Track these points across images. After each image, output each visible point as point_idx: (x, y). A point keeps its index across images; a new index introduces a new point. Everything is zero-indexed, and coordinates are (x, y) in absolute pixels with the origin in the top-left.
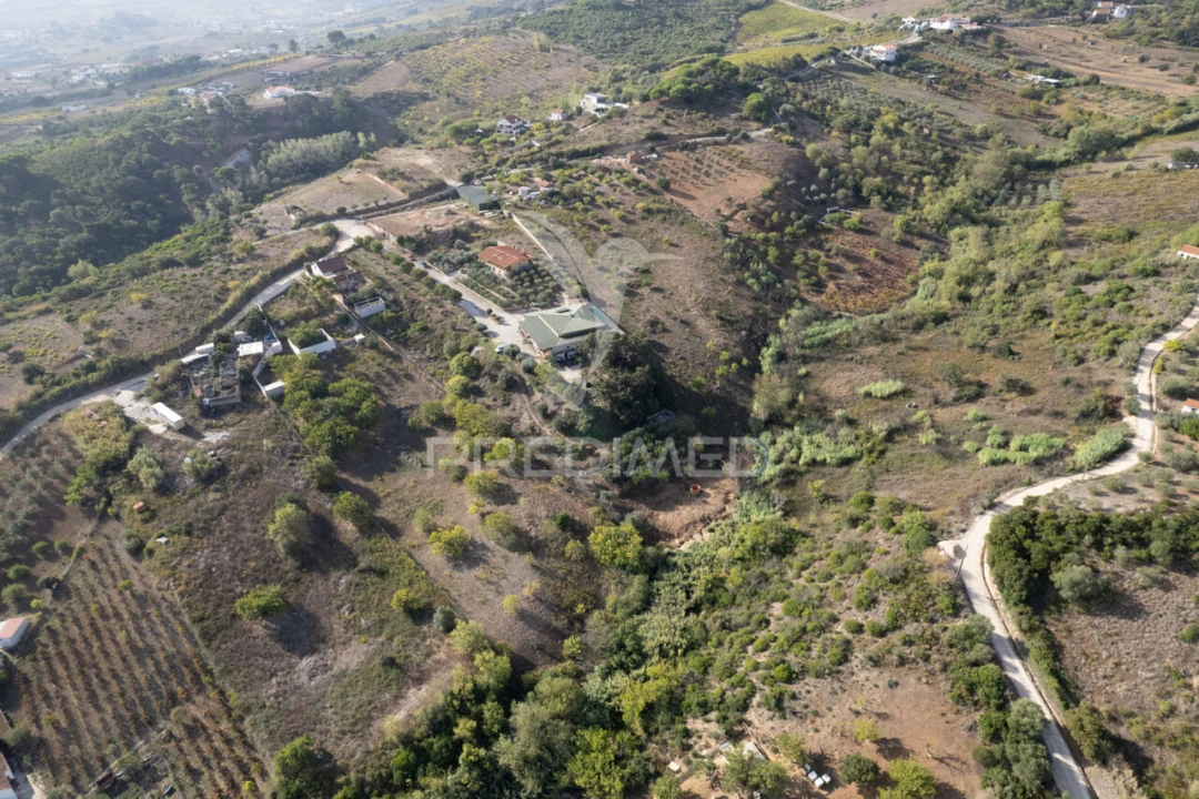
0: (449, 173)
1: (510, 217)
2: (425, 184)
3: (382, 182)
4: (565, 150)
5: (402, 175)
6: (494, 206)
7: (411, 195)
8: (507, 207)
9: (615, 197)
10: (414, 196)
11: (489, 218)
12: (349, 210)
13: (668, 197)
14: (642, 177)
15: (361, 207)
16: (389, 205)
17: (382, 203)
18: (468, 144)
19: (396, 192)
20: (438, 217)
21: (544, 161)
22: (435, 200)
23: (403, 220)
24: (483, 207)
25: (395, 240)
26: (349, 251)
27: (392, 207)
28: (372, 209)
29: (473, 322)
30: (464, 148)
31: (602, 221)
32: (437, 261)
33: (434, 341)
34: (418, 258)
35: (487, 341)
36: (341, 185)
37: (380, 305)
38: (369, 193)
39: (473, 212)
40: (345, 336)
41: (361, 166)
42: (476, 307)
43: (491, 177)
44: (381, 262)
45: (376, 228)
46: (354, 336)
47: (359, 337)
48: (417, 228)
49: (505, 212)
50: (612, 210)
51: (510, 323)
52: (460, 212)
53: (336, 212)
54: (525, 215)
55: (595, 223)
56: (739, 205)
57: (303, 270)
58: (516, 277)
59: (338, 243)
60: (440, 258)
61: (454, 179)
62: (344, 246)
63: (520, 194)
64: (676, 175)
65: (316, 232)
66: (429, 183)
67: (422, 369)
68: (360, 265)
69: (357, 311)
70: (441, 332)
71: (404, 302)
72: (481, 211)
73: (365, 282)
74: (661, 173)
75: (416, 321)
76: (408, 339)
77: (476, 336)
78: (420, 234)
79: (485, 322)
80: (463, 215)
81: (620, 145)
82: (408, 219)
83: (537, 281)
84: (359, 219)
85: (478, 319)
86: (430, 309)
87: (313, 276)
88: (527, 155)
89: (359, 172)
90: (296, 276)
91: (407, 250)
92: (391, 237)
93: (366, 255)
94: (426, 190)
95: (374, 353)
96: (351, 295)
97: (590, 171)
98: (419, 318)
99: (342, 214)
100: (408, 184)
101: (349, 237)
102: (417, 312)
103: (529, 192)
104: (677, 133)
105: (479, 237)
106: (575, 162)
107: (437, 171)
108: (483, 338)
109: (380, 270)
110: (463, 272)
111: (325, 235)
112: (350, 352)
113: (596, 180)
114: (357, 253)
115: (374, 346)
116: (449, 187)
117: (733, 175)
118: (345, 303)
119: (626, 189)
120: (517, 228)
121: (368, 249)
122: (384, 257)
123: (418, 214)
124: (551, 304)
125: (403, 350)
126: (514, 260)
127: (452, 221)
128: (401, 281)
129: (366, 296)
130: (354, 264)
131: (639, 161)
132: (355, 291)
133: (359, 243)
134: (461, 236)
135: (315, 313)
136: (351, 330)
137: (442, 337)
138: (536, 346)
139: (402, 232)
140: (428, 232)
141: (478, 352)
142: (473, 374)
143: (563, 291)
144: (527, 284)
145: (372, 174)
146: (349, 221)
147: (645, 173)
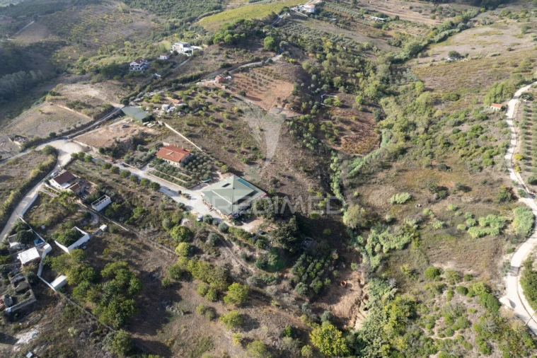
0: (112, 99)
1: (164, 125)
2: (102, 109)
3: (72, 110)
4: (178, 78)
5: (84, 104)
6: (151, 119)
7: (95, 118)
8: (159, 119)
9: (219, 105)
10: (97, 118)
11: (152, 128)
12: (58, 133)
13: (248, 101)
14: (229, 91)
15: (65, 130)
16: (83, 127)
17: (78, 125)
18: (117, 79)
19: (84, 116)
20: (118, 131)
21: (169, 85)
22: (111, 119)
23: (96, 136)
24: (144, 120)
25: (98, 150)
26: (70, 163)
27: (86, 128)
28: (73, 131)
29: (174, 201)
30: (116, 82)
31: (217, 120)
32: (131, 161)
33: (154, 220)
34: (117, 161)
35: (188, 214)
36: (44, 115)
37: (107, 200)
38: (66, 119)
39: (138, 124)
40: (93, 228)
41: (52, 100)
42: (169, 190)
43: (139, 99)
44: (95, 167)
45: (81, 144)
46: (99, 227)
47: (103, 227)
48: (109, 140)
49: (160, 123)
50: (221, 113)
51: (195, 197)
52: (131, 125)
53: (49, 136)
54: (173, 123)
55: (215, 123)
56: (284, 101)
57: (43, 183)
58: (187, 166)
59: (59, 158)
60: (133, 159)
61: (117, 103)
62: (64, 160)
63: (163, 109)
64: (246, 87)
65: (40, 152)
66: (104, 108)
67: (153, 241)
68: (82, 174)
69: (93, 207)
70: (156, 212)
71: (123, 195)
72: (145, 123)
73: (90, 185)
74: (237, 87)
75: (135, 207)
76: (134, 220)
77: (180, 212)
78: (113, 145)
79: (180, 200)
80: (133, 126)
81: (209, 73)
82: (100, 135)
83: (200, 166)
84: (66, 139)
85: (175, 198)
86: (141, 197)
87: (53, 187)
88: (156, 84)
89: (52, 105)
90: (39, 188)
91: (107, 156)
92: (94, 148)
93: (83, 165)
94: (103, 113)
95: (117, 236)
96: (86, 197)
97: (198, 90)
98: (136, 204)
99: (53, 137)
100: (90, 110)
101: (65, 153)
102: (133, 201)
103: (169, 108)
104: (236, 62)
105: (150, 141)
106: (187, 85)
107: (104, 99)
108: (185, 213)
109: (96, 174)
110: (150, 166)
111: (48, 154)
112: (101, 239)
113: (204, 95)
114: (76, 164)
115: (116, 231)
116: (118, 109)
117: (273, 84)
118: (83, 203)
119: (224, 100)
120: (171, 132)
121: (83, 160)
122: (95, 164)
123: (105, 130)
124: (212, 179)
125: (135, 230)
126: (182, 156)
127: (129, 132)
128: (114, 179)
129: (96, 196)
130: (78, 172)
131: (222, 81)
132: (87, 193)
133: (75, 157)
134: (139, 142)
135: (65, 214)
136: (95, 222)
137: (158, 216)
138: (220, 212)
139: (100, 145)
140: (118, 143)
141: (186, 223)
142: (189, 239)
143: (216, 170)
144: (194, 170)
145: (63, 105)
146: (60, 141)
147: (229, 88)
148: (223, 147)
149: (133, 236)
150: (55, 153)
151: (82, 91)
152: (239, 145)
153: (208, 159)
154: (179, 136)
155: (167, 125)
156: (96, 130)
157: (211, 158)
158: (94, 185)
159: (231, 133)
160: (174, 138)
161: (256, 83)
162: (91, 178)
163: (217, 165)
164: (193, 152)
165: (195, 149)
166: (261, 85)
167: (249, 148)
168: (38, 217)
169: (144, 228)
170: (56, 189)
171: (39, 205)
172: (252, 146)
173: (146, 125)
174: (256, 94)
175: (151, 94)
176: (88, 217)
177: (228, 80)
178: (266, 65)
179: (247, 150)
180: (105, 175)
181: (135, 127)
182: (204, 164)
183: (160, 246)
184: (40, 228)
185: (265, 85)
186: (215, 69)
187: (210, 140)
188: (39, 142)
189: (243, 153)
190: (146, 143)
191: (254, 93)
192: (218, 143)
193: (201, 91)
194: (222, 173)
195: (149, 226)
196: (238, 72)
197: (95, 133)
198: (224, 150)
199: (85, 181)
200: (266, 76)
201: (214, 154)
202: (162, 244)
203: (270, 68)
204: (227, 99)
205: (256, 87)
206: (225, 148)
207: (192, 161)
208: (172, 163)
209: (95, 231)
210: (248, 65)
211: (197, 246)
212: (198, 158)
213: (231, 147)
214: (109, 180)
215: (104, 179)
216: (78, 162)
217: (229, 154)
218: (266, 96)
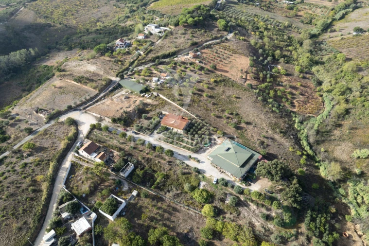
0: (108, 73)
1: (158, 95)
3: (79, 84)
4: (159, 54)
5: (88, 79)
6: (146, 90)
7: (99, 91)
8: (154, 90)
9: (198, 77)
10: (101, 91)
11: (149, 98)
12: (73, 105)
13: (219, 73)
14: (202, 65)
15: (79, 103)
16: (92, 99)
17: (88, 98)
18: (108, 56)
19: (90, 90)
20: (122, 102)
21: (153, 60)
22: (112, 91)
23: (105, 107)
24: (141, 92)
25: (110, 120)
26: (90, 132)
27: (93, 100)
28: (85, 103)
29: (187, 165)
30: (107, 58)
31: (199, 90)
32: (141, 129)
33: (175, 183)
34: (128, 129)
35: (203, 177)
36: (56, 89)
37: (131, 167)
38: (75, 92)
39: (136, 94)
40: (126, 193)
41: (61, 76)
42: (180, 154)
43: (131, 73)
44: (111, 136)
45: (94, 114)
46: (131, 193)
47: (135, 193)
48: (118, 111)
49: (155, 94)
50: (201, 84)
51: (204, 161)
52: (131, 96)
53: (66, 108)
54: (167, 94)
55: (198, 92)
56: (245, 72)
57: (73, 153)
58: (189, 133)
59: (79, 128)
60: (142, 127)
61: (113, 77)
62: (85, 129)
63: (154, 81)
64: (214, 61)
65: (62, 123)
66: (105, 82)
67: (180, 203)
68: (103, 142)
69: (122, 174)
70: (176, 176)
71: (143, 161)
72: (142, 95)
73: (112, 152)
74: (208, 62)
75: (155, 171)
76: (158, 183)
77: (196, 175)
78: (122, 115)
79: (192, 164)
80: (133, 98)
81: (182, 50)
82: (108, 106)
83: (200, 132)
84: (81, 110)
85: (187, 162)
86: (159, 162)
87: (81, 156)
88: (142, 60)
89: (61, 79)
90: (70, 158)
91: (119, 125)
92: (106, 118)
93: (102, 135)
94: (105, 86)
95: (148, 200)
96: (113, 165)
97: (177, 64)
98: (155, 169)
99: (70, 109)
100: (94, 84)
101: (83, 123)
102: (152, 166)
103: (158, 81)
104: (200, 40)
105: (151, 110)
106: (167, 60)
107: (102, 73)
108: (200, 176)
109: (115, 142)
110: (158, 133)
111: (70, 125)
112: (136, 204)
113: (183, 69)
114: (95, 134)
115: (147, 196)
116: (115, 82)
117: (233, 58)
118: (112, 170)
119: (200, 72)
120: (166, 102)
121: (100, 129)
122: (112, 133)
123: (110, 101)
124: (212, 143)
125: (161, 193)
126: (184, 124)
127: (131, 103)
128: (131, 147)
129: (122, 164)
130: (99, 141)
131: (196, 57)
132: (114, 162)
133: (93, 127)
134: (142, 111)
135: (99, 182)
136: (126, 188)
137: (178, 180)
138: (229, 174)
139: (112, 115)
140: (126, 113)
141: (204, 186)
142: (211, 200)
143: (213, 134)
144: (196, 136)
145: (70, 80)
146: (76, 112)
147: (202, 63)
148: (212, 114)
149: (161, 199)
150: (74, 123)
151: (82, 67)
152: (223, 111)
153: (204, 125)
154: (174, 105)
155: (161, 96)
156: (103, 101)
157: (205, 124)
158: (116, 153)
159: (213, 101)
160: (169, 107)
161: (220, 58)
162: (112, 147)
163: (213, 130)
164: (190, 120)
165: (190, 116)
166: (224, 59)
167: (232, 114)
168: (77, 186)
169: (169, 191)
170: (85, 158)
171: (75, 174)
172: (234, 112)
173: (143, 96)
174: (223, 67)
175: (140, 68)
176: (119, 184)
177: (199, 55)
178: (224, 42)
179: (230, 116)
180: (123, 143)
181: (135, 98)
182: (202, 130)
183: (187, 208)
184: (82, 196)
185: (228, 59)
186: (187, 46)
187: (200, 109)
188: (60, 114)
189: (228, 118)
190: (147, 112)
191: (220, 65)
192: (207, 110)
193: (180, 66)
194: (219, 138)
195: (172, 189)
196: (204, 48)
197: (103, 104)
198: (213, 117)
199: (108, 150)
200: (226, 52)
201: (206, 120)
202: (188, 206)
203: (227, 44)
204: (203, 72)
205: (221, 61)
206: (214, 115)
207: (192, 128)
208: (175, 130)
209: (128, 197)
210: (210, 42)
211: (219, 206)
212: (196, 125)
213: (217, 113)
214: (127, 148)
215: (123, 146)
216: (96, 131)
217: (218, 119)
218: (231, 69)
